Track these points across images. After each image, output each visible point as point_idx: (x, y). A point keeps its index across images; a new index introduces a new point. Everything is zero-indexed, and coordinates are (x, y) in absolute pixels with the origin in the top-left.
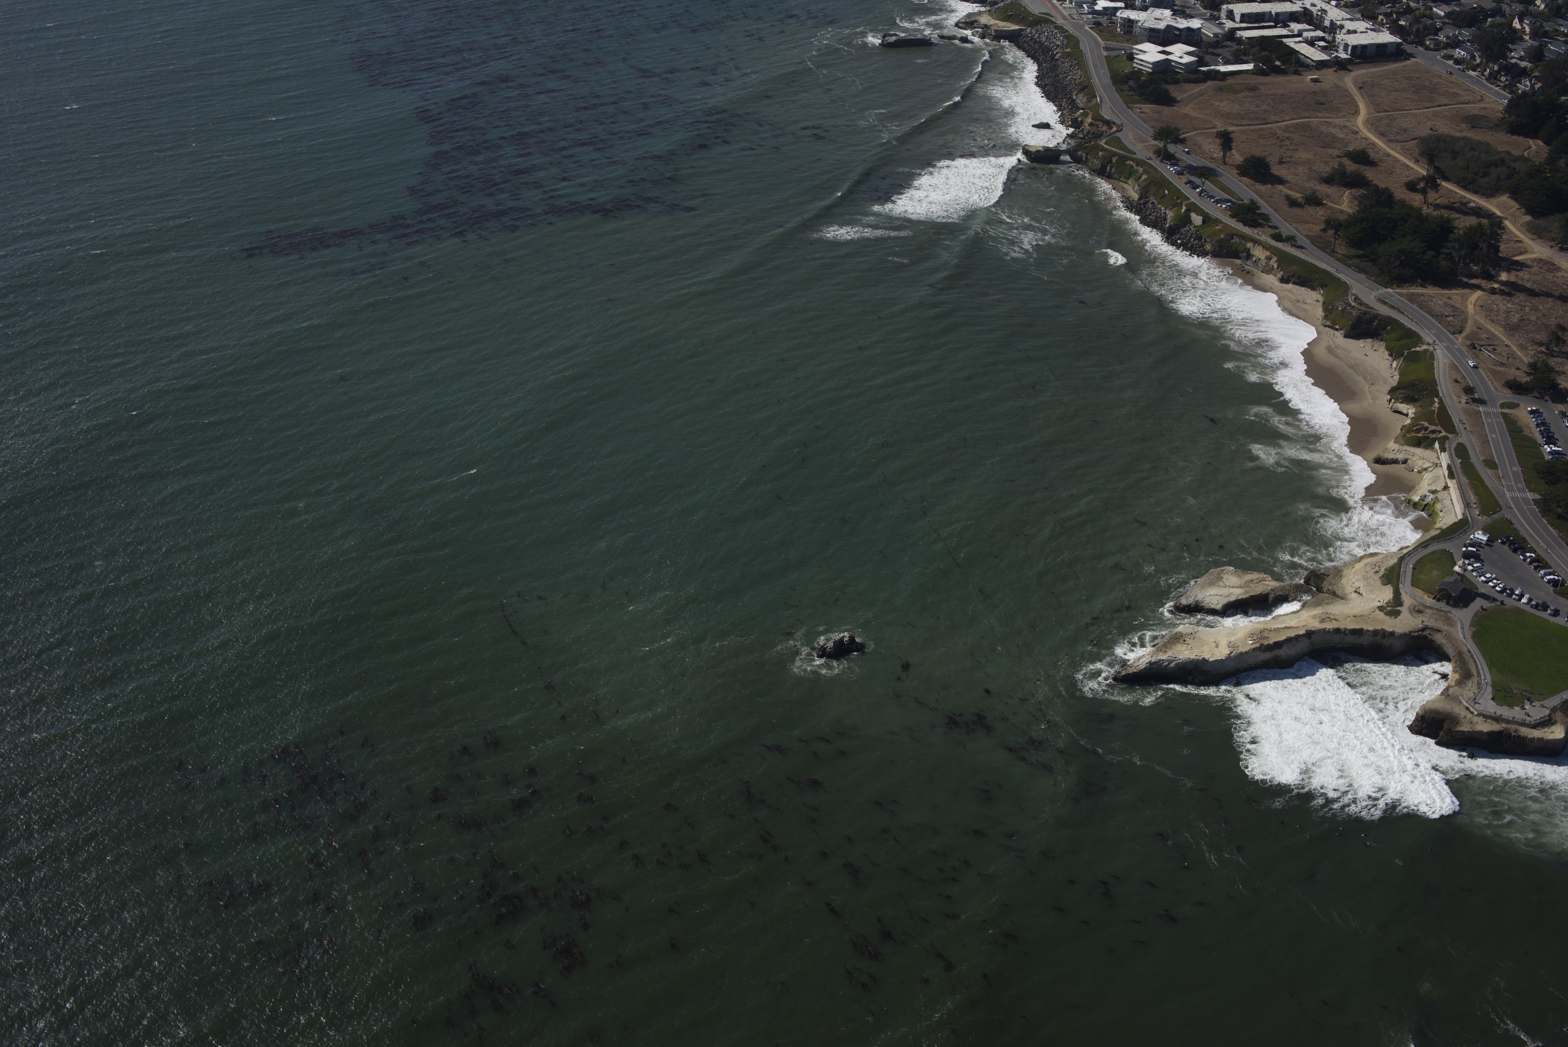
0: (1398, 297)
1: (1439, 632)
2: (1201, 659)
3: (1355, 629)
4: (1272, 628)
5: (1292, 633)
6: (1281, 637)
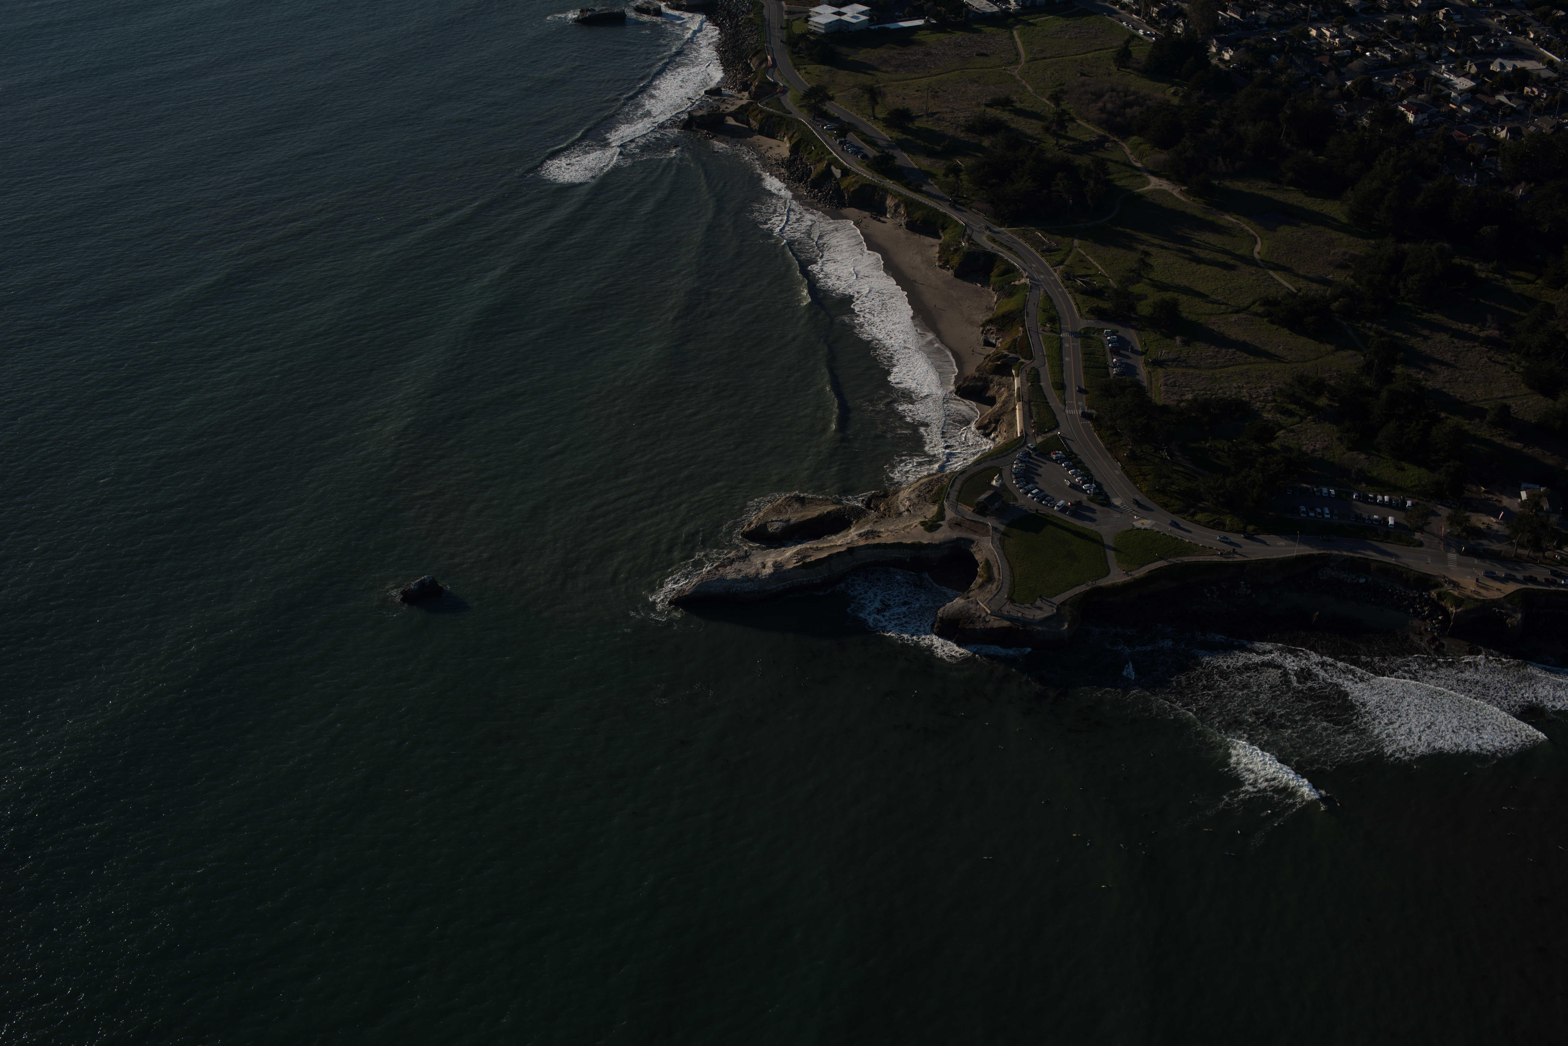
0: (1010, 234)
1: (972, 542)
2: (747, 579)
3: (894, 543)
4: (817, 547)
5: (834, 551)
6: (823, 555)
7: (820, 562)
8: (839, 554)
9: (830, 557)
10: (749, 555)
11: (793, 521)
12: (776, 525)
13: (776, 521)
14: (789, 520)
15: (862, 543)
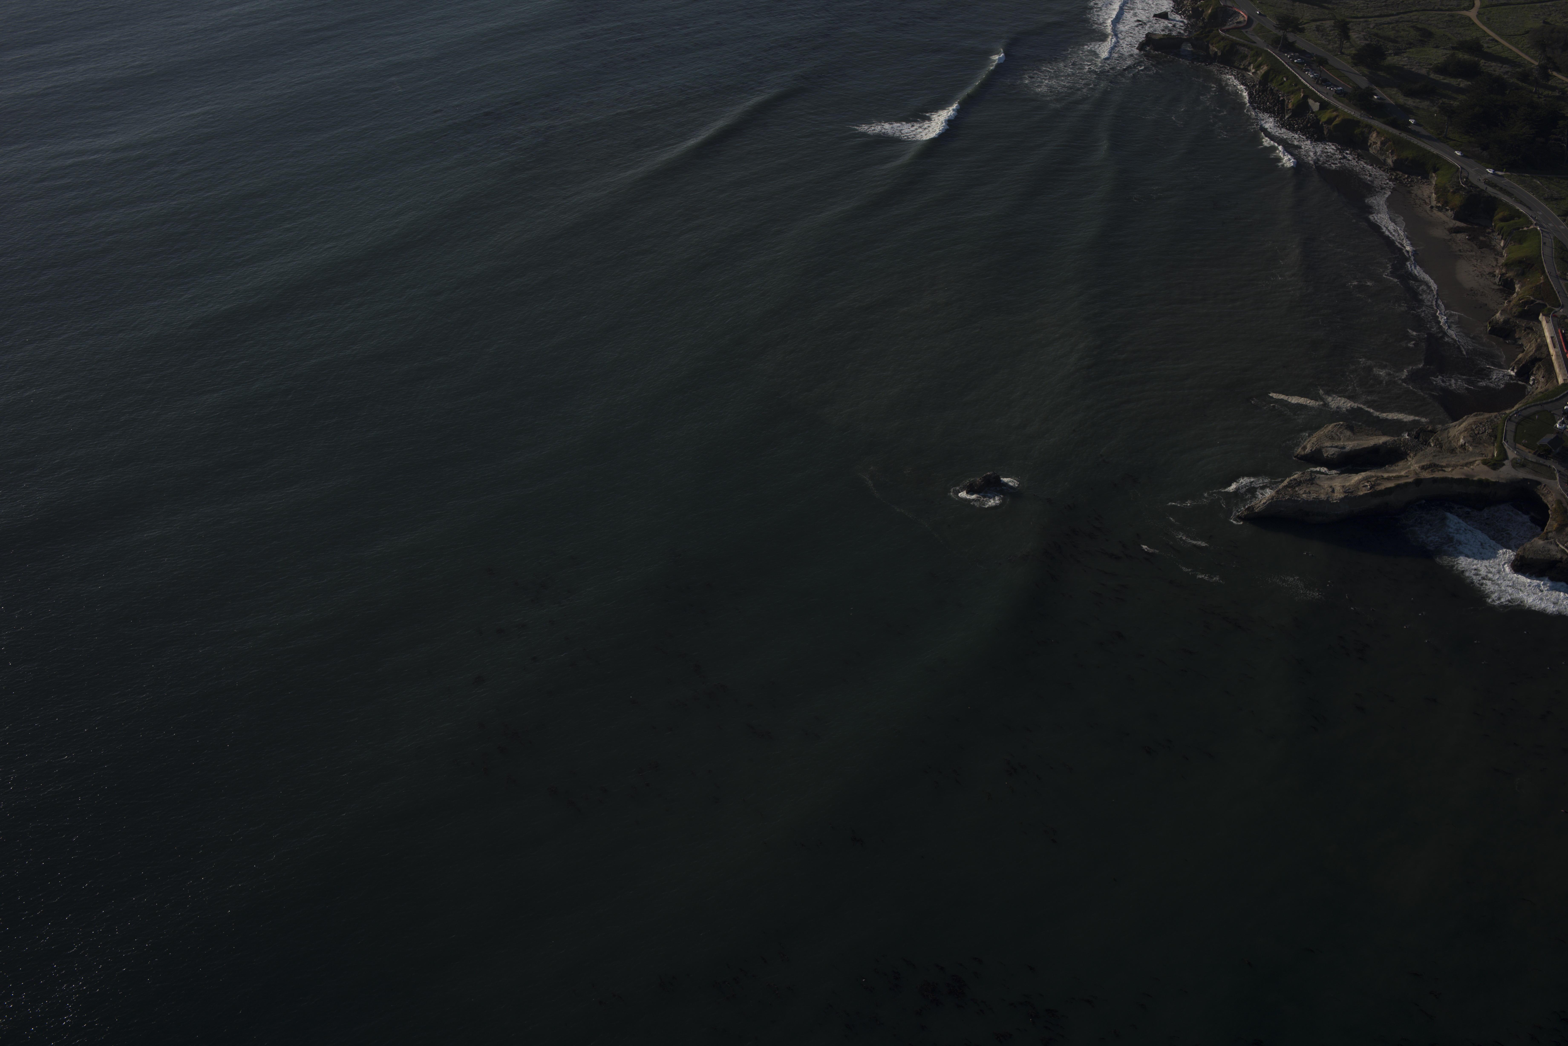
1: (1539, 483)
2: (1318, 502)
3: (1461, 479)
4: (1383, 476)
5: (1402, 481)
6: (1391, 484)
7: (1389, 491)
8: (1407, 484)
9: (1398, 486)
10: (1315, 478)
11: (1348, 448)
12: (1332, 451)
13: (1332, 447)
14: (1344, 448)
15: (1426, 475)
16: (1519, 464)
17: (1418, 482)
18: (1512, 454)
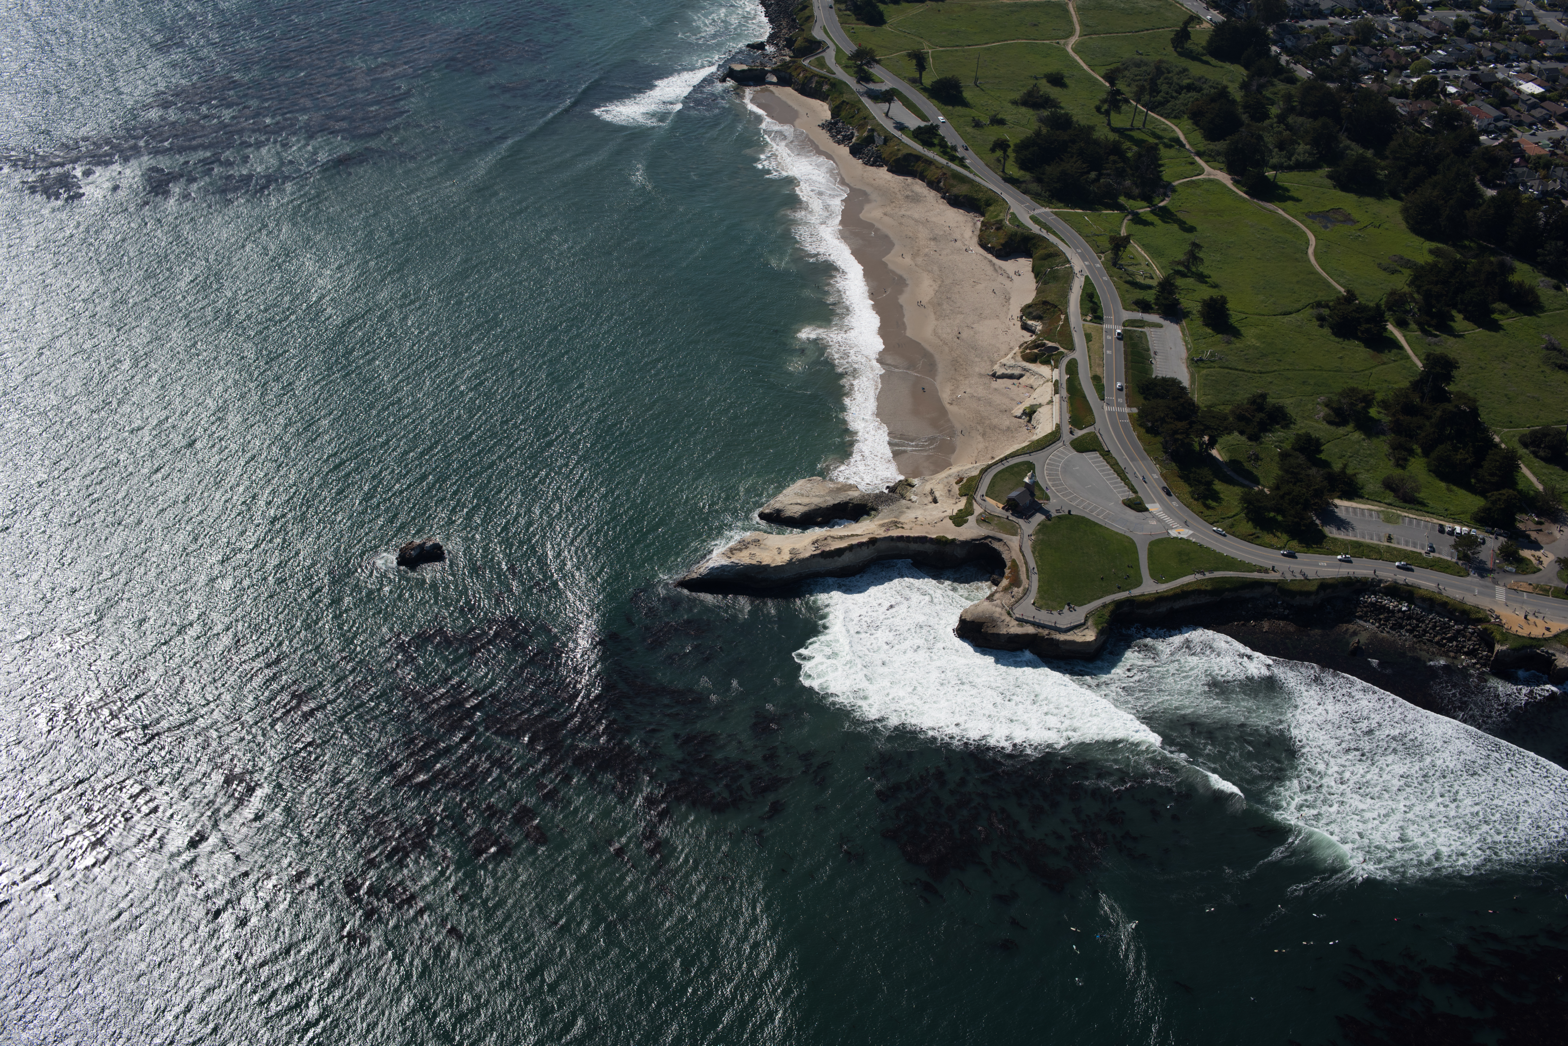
0: (1055, 216)
1: (1000, 540)
2: (760, 566)
3: (918, 537)
4: (837, 535)
5: (855, 541)
6: (843, 544)
7: (839, 552)
8: (861, 545)
9: (850, 547)
10: (764, 539)
11: (814, 506)
12: (797, 509)
13: (798, 504)
14: (810, 504)
15: (885, 534)
16: (984, 520)
17: (873, 541)
18: (978, 510)
